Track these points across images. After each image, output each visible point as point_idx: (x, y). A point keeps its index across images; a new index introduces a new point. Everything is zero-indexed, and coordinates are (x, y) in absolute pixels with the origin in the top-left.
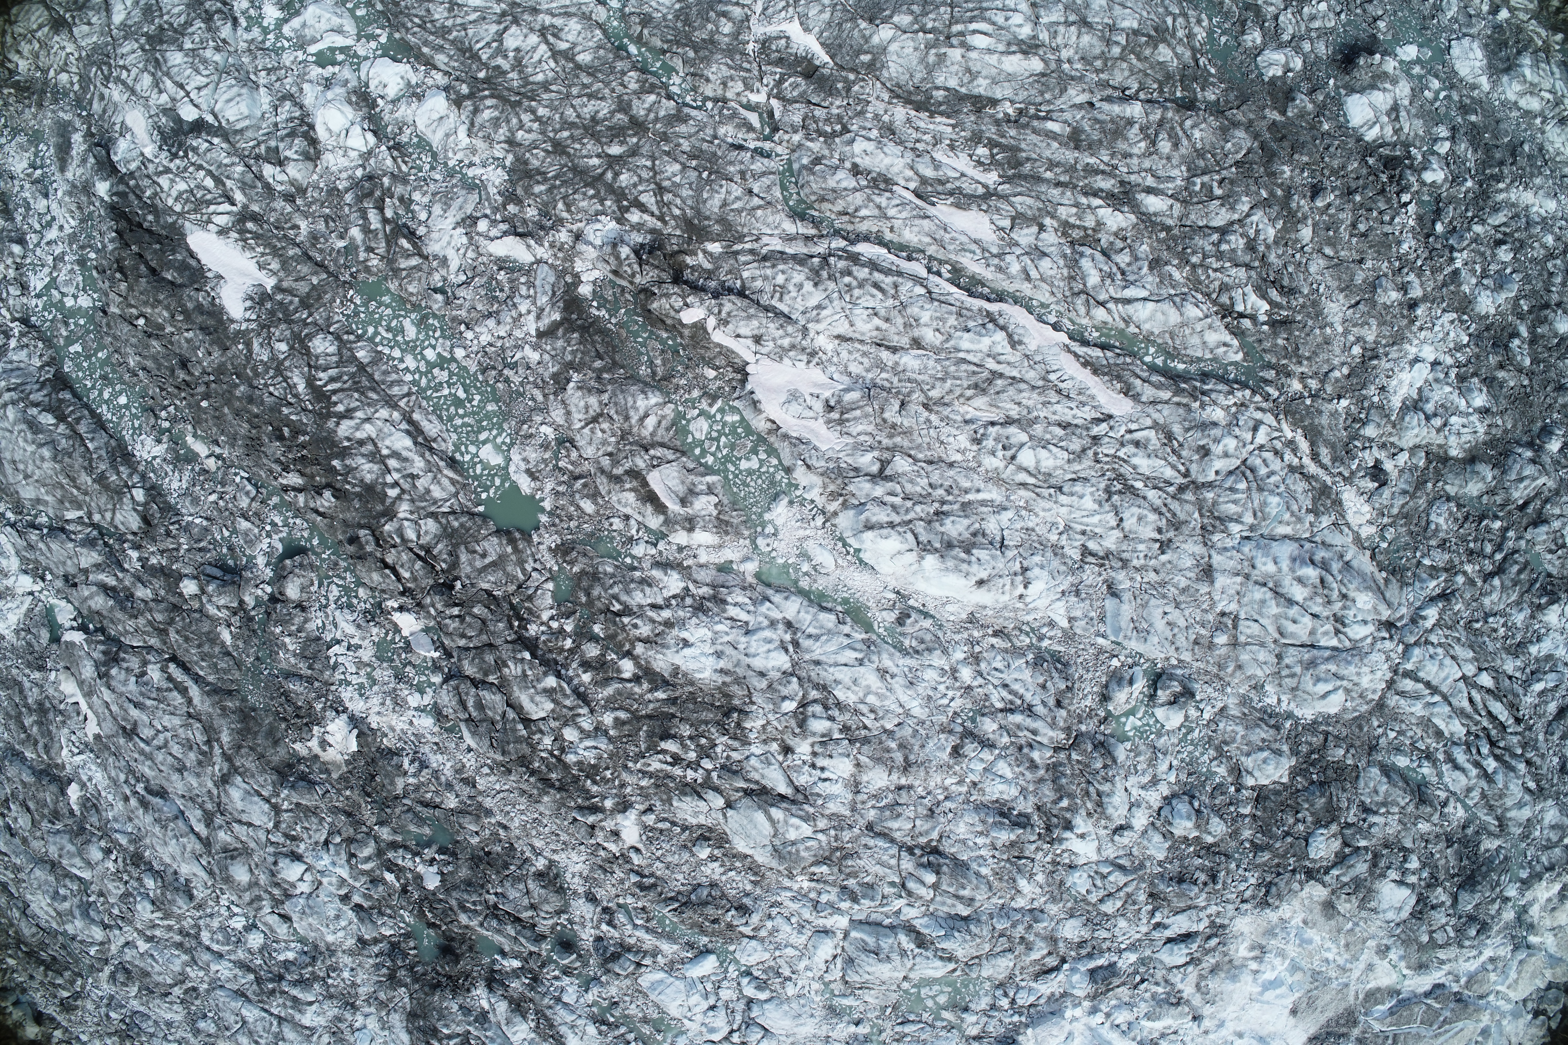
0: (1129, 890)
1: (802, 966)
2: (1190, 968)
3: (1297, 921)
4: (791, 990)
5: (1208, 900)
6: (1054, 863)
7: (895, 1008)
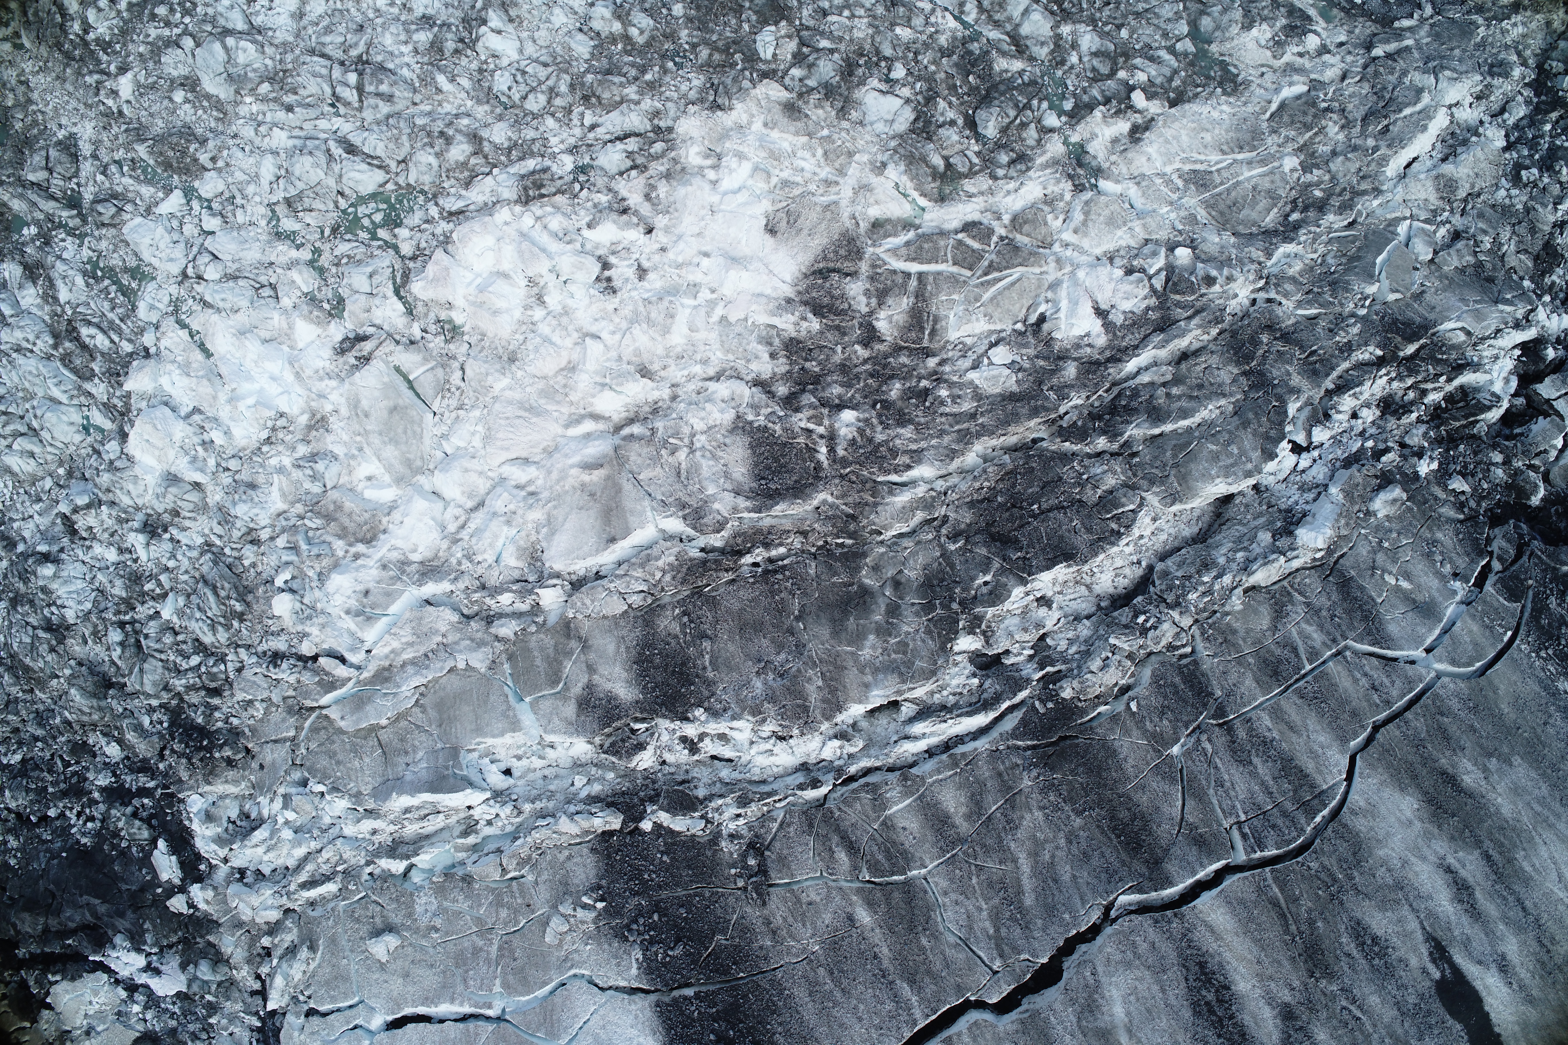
0: (550, 83)
1: (251, 189)
2: (634, 173)
3: (757, 126)
4: (240, 218)
5: (641, 93)
6: (481, 71)
7: (335, 230)
